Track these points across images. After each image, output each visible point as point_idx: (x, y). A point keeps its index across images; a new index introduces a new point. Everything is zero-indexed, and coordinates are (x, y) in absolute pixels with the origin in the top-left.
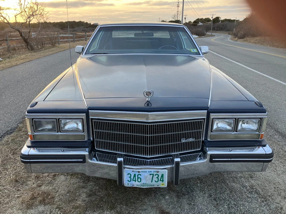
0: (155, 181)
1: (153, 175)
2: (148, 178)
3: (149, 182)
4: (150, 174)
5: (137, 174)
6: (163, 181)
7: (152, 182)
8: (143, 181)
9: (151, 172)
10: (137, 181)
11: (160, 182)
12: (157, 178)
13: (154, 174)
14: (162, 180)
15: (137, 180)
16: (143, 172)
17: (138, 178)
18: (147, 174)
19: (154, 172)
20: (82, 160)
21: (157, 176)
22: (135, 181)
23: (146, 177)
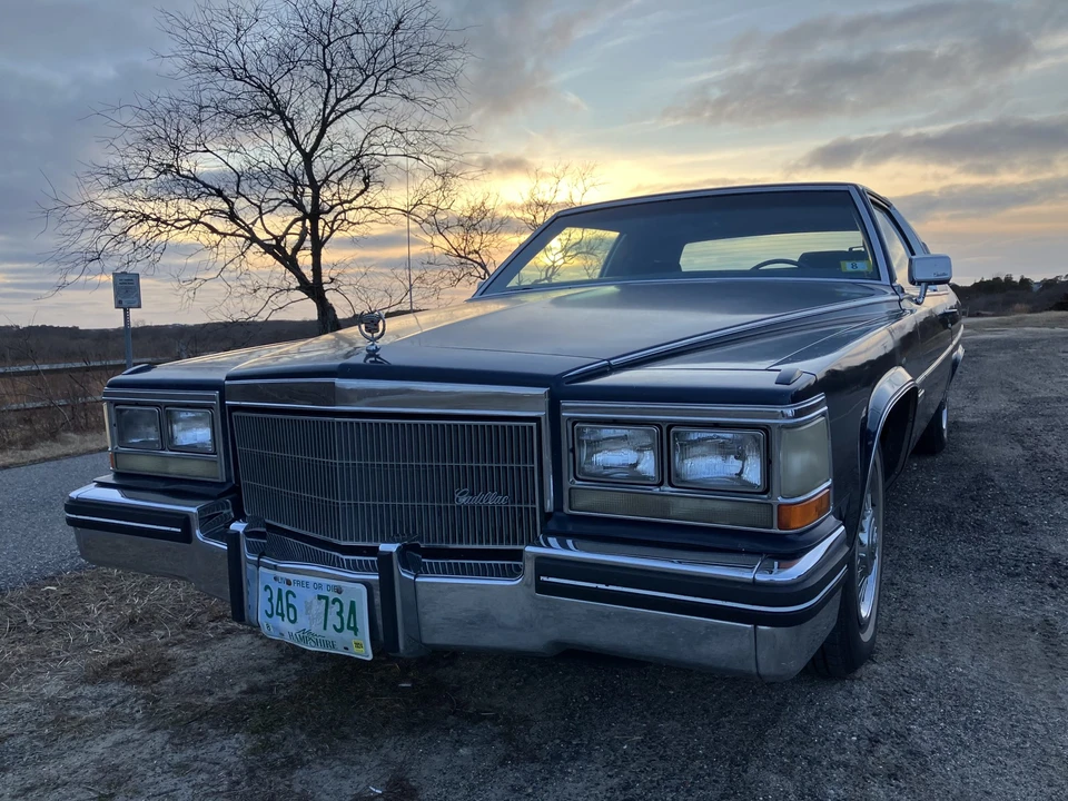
0: (334, 626)
1: (326, 598)
2: (314, 611)
3: (317, 628)
4: (320, 597)
5: (285, 588)
6: (355, 630)
7: (325, 628)
8: (303, 622)
9: (320, 586)
10: (286, 618)
11: (348, 634)
12: (340, 614)
13: (331, 599)
14: (352, 625)
15: (285, 613)
16: (300, 583)
17: (289, 606)
18: (310, 595)
19: (329, 588)
20: (179, 530)
21: (336, 607)
22: (283, 616)
23: (308, 608)
